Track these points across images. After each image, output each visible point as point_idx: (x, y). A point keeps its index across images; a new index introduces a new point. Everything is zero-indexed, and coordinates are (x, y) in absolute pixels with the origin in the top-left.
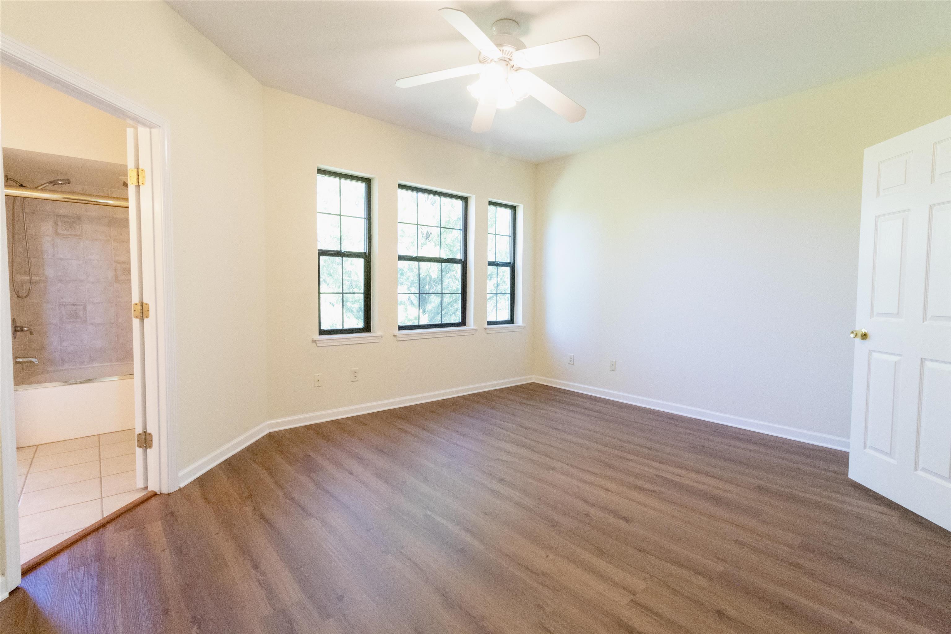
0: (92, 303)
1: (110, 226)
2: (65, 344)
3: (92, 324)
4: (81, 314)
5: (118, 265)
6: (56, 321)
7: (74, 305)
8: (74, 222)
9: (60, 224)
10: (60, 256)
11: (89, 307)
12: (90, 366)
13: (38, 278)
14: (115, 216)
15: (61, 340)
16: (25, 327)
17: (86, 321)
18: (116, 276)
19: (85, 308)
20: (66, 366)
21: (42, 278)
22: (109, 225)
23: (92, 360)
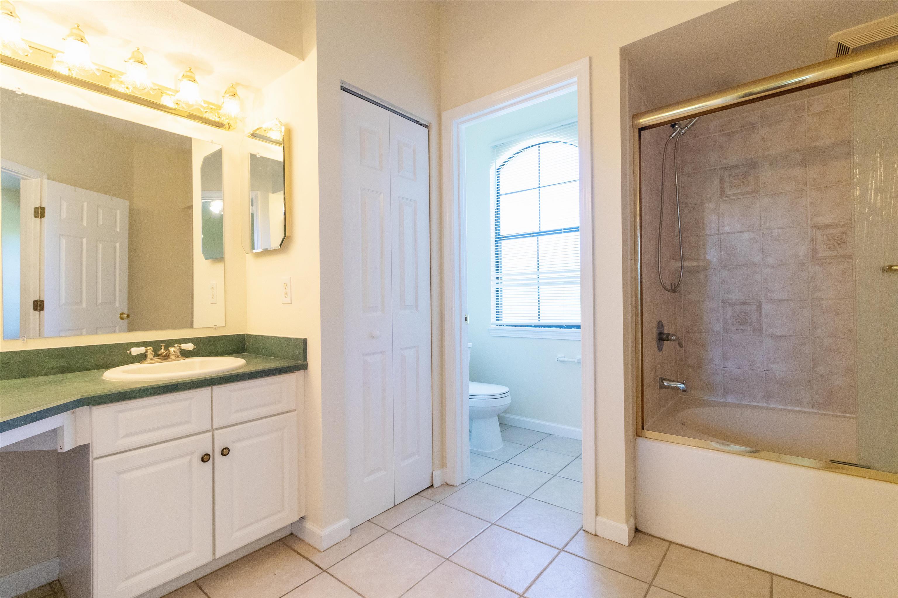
0: (771, 300)
1: (805, 166)
2: (729, 364)
3: (770, 336)
4: (754, 317)
5: (819, 233)
6: (718, 327)
7: (745, 303)
8: (747, 172)
9: (727, 180)
10: (727, 229)
11: (766, 308)
12: (765, 405)
13: (695, 264)
14: (814, 144)
15: (725, 357)
16: (673, 335)
17: (761, 331)
18: (814, 251)
19: (760, 307)
20: (730, 399)
21: (701, 264)
22: (804, 163)
23: (768, 396)
